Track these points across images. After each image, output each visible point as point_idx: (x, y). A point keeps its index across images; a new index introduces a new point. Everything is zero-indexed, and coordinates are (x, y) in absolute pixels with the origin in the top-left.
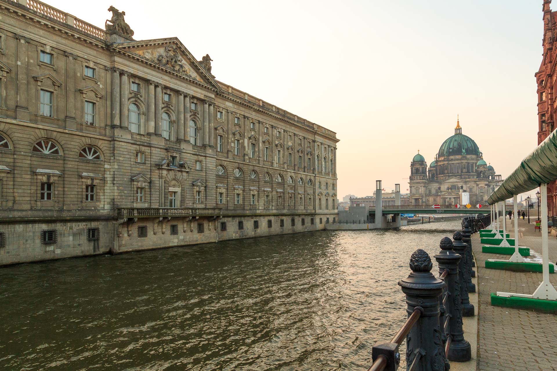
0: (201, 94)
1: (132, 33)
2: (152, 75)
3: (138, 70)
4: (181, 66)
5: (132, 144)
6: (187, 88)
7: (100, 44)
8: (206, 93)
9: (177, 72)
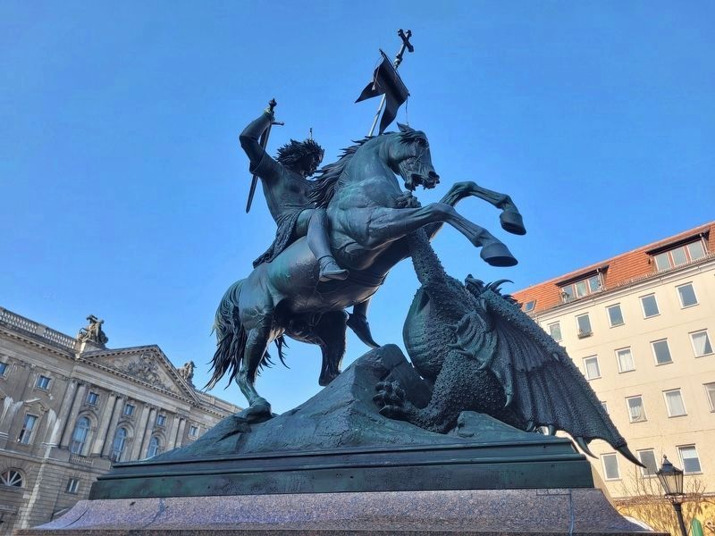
0: (174, 406)
1: (106, 340)
2: (117, 385)
3: (101, 379)
4: (155, 375)
5: (68, 468)
6: (156, 399)
7: (65, 354)
8: (180, 405)
9: (148, 381)
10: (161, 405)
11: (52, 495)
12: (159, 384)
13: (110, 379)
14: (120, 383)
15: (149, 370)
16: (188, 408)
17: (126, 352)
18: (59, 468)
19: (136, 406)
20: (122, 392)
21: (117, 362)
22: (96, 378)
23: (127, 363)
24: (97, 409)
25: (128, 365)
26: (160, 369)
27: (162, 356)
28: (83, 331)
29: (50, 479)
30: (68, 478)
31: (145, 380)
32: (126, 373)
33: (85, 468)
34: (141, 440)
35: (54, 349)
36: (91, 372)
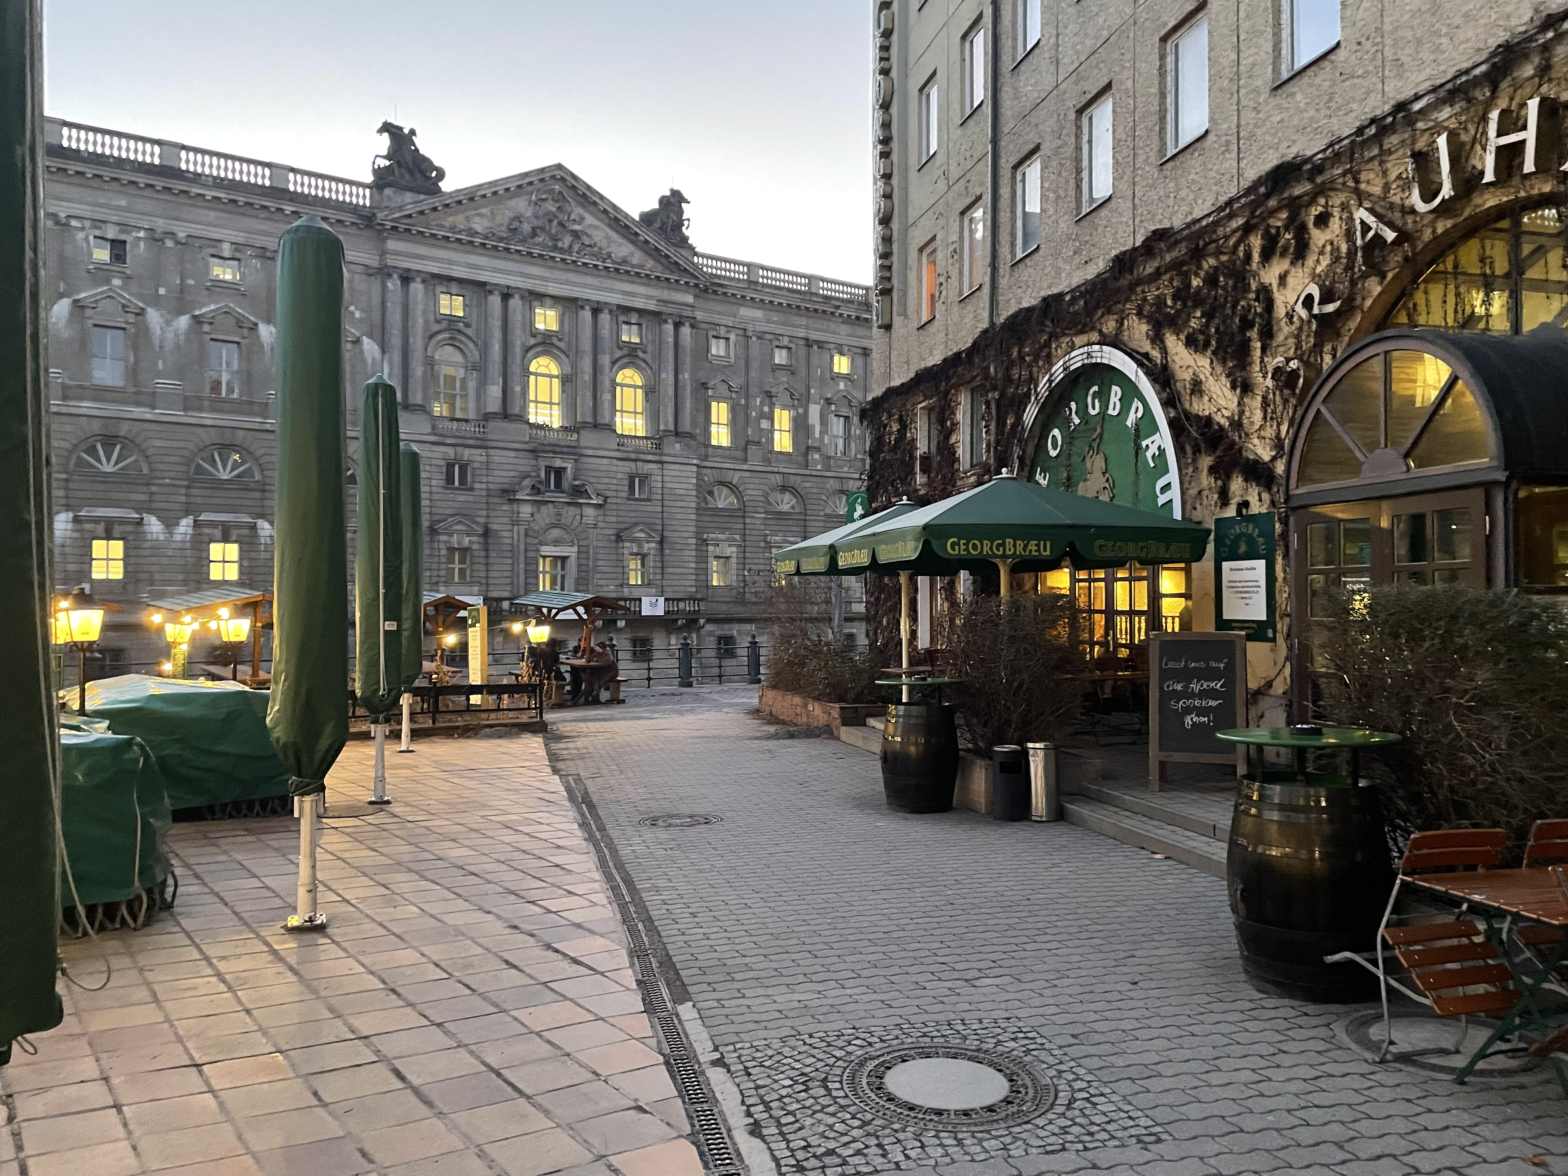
1: (439, 173)
5: (433, 443)
8: (665, 294)
12: (596, 254)
15: (561, 225)
16: (690, 299)
17: (489, 193)
19: (559, 307)
20: (512, 284)
21: (475, 220)
23: (503, 216)
24: (467, 325)
25: (506, 221)
26: (590, 220)
30: (442, 462)
33: (471, 442)
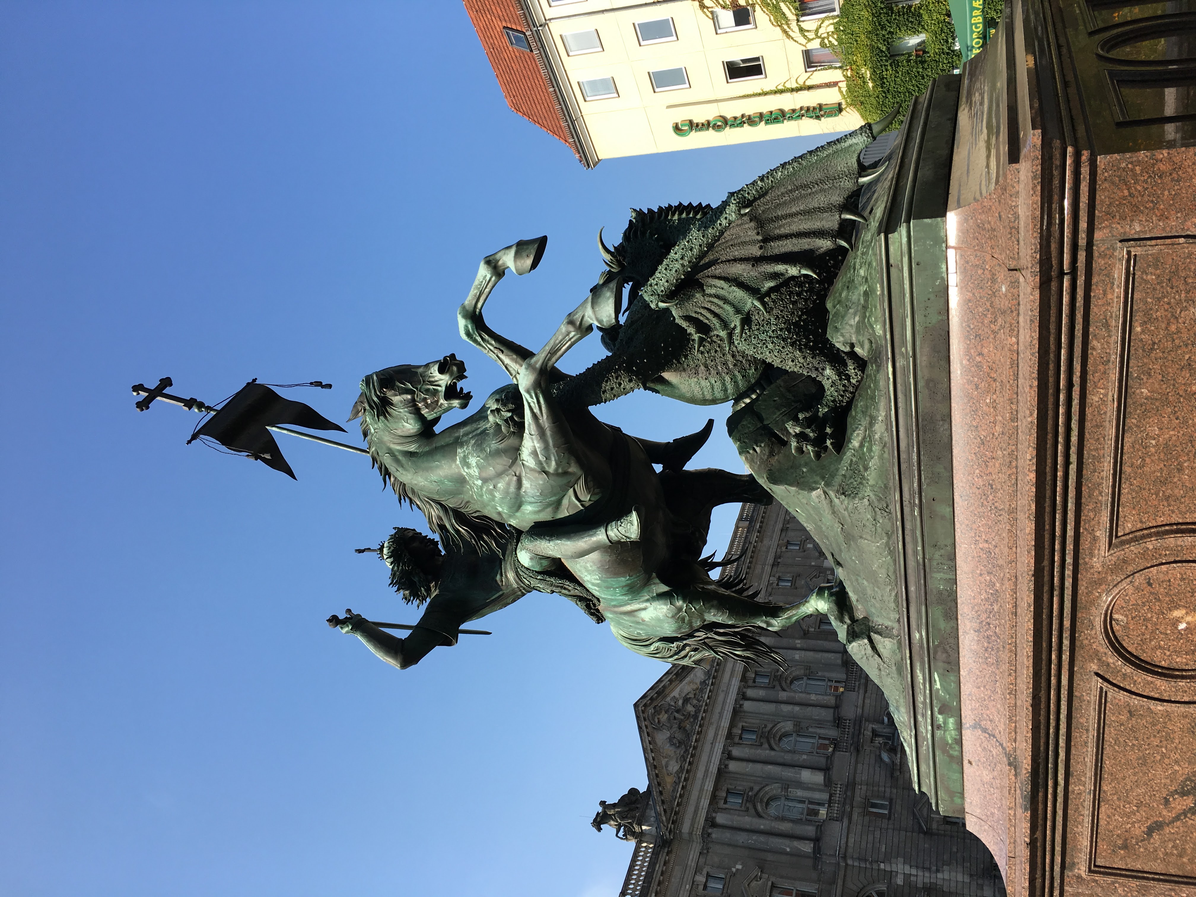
1: (633, 792)
2: (709, 762)
3: (701, 790)
4: (686, 700)
5: (850, 822)
6: (727, 693)
7: (663, 857)
9: (697, 711)
10: (736, 683)
11: (896, 840)
12: (702, 691)
13: (700, 774)
14: (704, 758)
15: (678, 711)
17: (651, 756)
18: (851, 836)
19: (740, 725)
20: (720, 751)
21: (670, 768)
22: (699, 798)
23: (669, 749)
24: (751, 789)
25: (672, 748)
26: (676, 693)
27: (653, 694)
28: (621, 834)
29: (870, 846)
30: (867, 818)
31: (696, 717)
32: (687, 751)
33: (849, 793)
34: (797, 708)
35: (657, 876)
36: (691, 809)
